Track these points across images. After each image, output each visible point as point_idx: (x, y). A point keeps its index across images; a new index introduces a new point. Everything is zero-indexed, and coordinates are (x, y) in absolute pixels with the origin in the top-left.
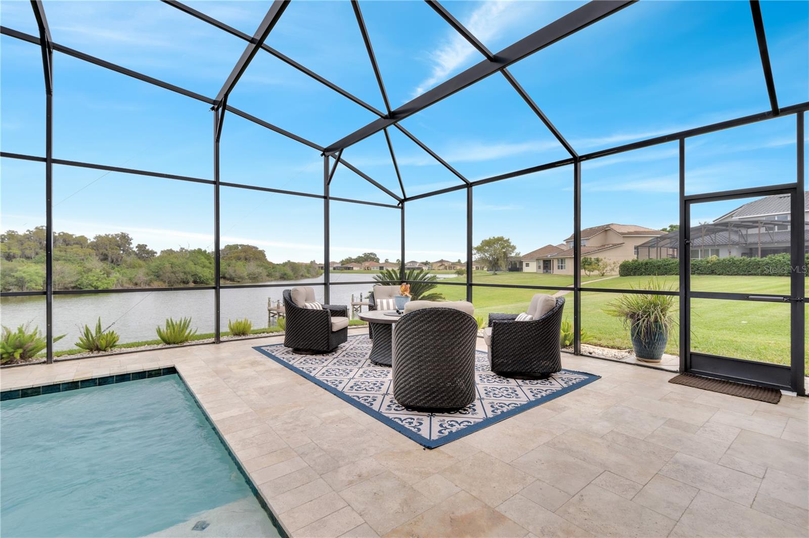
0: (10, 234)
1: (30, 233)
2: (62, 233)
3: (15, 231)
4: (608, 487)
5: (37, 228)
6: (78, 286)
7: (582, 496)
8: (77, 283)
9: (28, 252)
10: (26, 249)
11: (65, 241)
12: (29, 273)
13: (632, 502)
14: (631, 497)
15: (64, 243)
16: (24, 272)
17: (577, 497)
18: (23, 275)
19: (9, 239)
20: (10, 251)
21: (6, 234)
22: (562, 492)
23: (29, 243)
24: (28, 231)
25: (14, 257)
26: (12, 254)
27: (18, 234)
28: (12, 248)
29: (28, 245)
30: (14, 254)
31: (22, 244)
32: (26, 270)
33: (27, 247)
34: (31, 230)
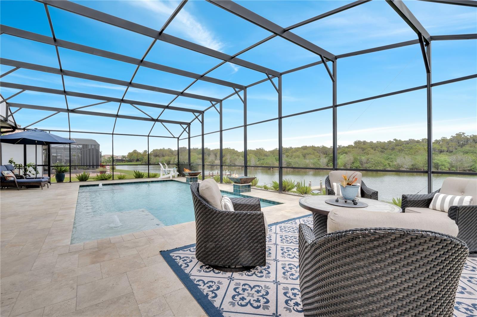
0: (443, 139)
1: (453, 138)
2: (473, 135)
3: (445, 137)
4: (65, 303)
5: (457, 134)
6: (472, 169)
7: (73, 289)
8: (472, 168)
9: (451, 149)
10: (450, 147)
11: (474, 140)
12: (441, 161)
13: (43, 307)
14: (45, 309)
15: (474, 142)
16: (439, 160)
17: (75, 287)
18: (438, 162)
19: (442, 142)
20: (442, 148)
21: (441, 139)
22: (84, 283)
23: (452, 143)
24: (452, 136)
25: (443, 152)
26: (442, 150)
27: (447, 139)
28: (443, 147)
29: (451, 144)
30: (443, 150)
31: (448, 144)
32: (440, 159)
33: (451, 145)
34: (453, 136)
